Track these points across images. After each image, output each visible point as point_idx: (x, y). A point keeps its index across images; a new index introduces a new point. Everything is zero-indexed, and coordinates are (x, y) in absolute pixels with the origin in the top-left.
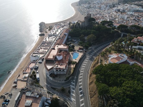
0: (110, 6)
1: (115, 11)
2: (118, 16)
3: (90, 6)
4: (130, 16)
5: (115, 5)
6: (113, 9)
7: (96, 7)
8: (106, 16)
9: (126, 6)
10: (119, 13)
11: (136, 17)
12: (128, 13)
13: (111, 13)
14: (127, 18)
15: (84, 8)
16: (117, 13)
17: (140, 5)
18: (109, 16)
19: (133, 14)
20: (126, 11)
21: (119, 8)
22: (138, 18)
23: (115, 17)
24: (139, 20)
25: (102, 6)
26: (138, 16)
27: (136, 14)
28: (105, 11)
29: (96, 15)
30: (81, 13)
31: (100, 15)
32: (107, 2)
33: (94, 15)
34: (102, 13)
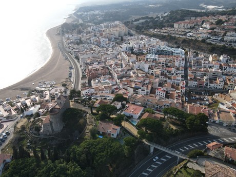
0: (115, 38)
1: (126, 52)
2: (132, 63)
3: (80, 40)
4: (154, 64)
5: (125, 38)
6: (122, 46)
9: (142, 39)
10: (134, 57)
11: (163, 65)
12: (149, 56)
13: (119, 56)
14: (149, 68)
16: (129, 55)
17: (163, 35)
18: (116, 64)
19: (157, 58)
20: (145, 51)
21: (131, 45)
22: (167, 69)
23: (128, 68)
24: (170, 72)
26: (166, 64)
27: (163, 60)
28: (107, 50)
29: (92, 63)
30: (63, 56)
31: (99, 63)
32: (109, 30)
33: (87, 64)
34: (102, 55)
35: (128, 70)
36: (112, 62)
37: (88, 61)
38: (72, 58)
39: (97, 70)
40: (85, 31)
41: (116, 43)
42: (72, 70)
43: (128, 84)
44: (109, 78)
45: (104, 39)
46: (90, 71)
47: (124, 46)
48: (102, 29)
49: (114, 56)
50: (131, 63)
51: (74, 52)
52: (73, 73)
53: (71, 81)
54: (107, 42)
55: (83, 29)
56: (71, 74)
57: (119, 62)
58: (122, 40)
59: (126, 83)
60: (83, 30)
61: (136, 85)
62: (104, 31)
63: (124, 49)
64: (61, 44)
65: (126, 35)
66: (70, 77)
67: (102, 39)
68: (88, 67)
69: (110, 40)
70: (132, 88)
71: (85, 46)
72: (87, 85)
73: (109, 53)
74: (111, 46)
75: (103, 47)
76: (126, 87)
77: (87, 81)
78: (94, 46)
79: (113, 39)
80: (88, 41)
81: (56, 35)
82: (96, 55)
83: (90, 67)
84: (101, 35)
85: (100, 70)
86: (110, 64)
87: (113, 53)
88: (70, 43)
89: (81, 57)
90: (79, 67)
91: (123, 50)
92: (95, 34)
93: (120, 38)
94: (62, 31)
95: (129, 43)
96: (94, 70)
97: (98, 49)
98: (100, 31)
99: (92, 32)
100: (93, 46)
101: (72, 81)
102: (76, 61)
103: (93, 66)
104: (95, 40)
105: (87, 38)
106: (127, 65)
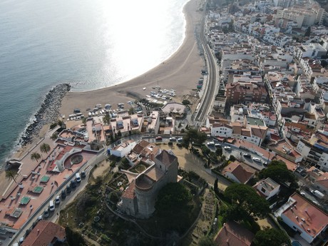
1: (311, 62)
2: (320, 85)
3: (231, 24)
5: (314, 30)
6: (304, 47)
7: (250, 30)
8: (274, 83)
13: (295, 66)
15: (211, 29)
16: (315, 69)
18: (285, 83)
21: (324, 47)
23: (308, 95)
25: (267, 31)
28: (274, 50)
29: (240, 73)
30: (199, 48)
31: (252, 74)
32: (286, 12)
33: (231, 72)
34: (262, 59)
35: (308, 100)
36: (278, 77)
37: (235, 68)
38: (210, 55)
39: (245, 88)
40: (243, 8)
41: (294, 38)
42: (205, 77)
43: (300, 133)
44: (266, 110)
45: (272, 28)
46: (234, 87)
47: (310, 47)
48: (273, 9)
49: (284, 64)
50: (315, 86)
51: (216, 45)
52: (205, 82)
53: (198, 97)
54: (277, 35)
55: (240, 5)
56: (201, 83)
57: (292, 79)
58: (308, 33)
59: (297, 131)
60: (240, 7)
61: (319, 141)
62: (275, 12)
63: (308, 53)
64: (199, 28)
65: (317, 24)
66: (200, 88)
67: (269, 28)
68: (232, 78)
69: (283, 31)
70: (308, 145)
71: (237, 36)
72: (222, 111)
73: (275, 56)
74: (282, 43)
75: (267, 43)
76: (294, 138)
77: (224, 105)
78: (252, 38)
79: (290, 30)
80: (244, 28)
81: (197, 11)
82: (250, 57)
83: (235, 80)
84: (269, 18)
85: (251, 89)
86: (274, 79)
87: (283, 57)
88: (214, 28)
89: (224, 57)
90: (217, 73)
91: (305, 55)
92: (258, 16)
93: (304, 29)
94: (208, 6)
95: (322, 43)
96: (241, 87)
97: (257, 45)
98: (268, 11)
99: (254, 12)
100: (250, 39)
101: (200, 97)
102: (215, 61)
103: (242, 78)
104: (256, 28)
105: (244, 22)
106: (308, 89)
